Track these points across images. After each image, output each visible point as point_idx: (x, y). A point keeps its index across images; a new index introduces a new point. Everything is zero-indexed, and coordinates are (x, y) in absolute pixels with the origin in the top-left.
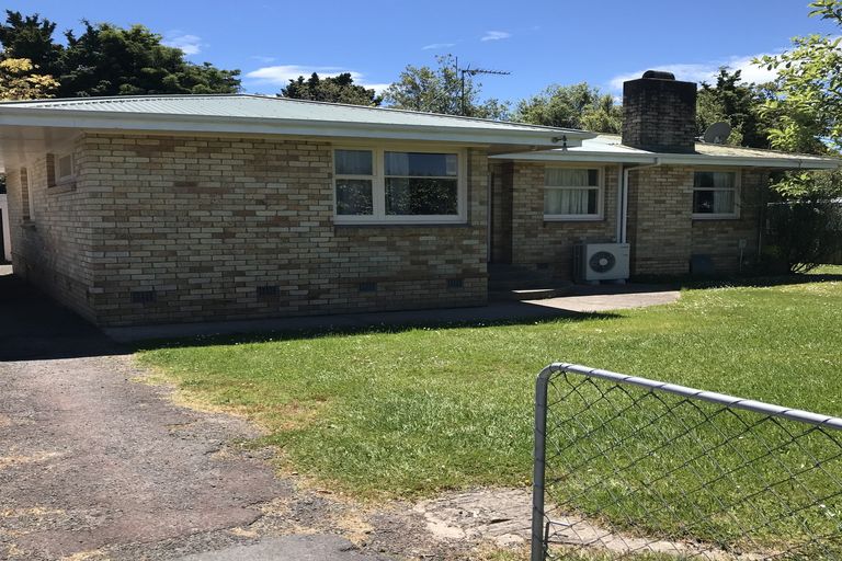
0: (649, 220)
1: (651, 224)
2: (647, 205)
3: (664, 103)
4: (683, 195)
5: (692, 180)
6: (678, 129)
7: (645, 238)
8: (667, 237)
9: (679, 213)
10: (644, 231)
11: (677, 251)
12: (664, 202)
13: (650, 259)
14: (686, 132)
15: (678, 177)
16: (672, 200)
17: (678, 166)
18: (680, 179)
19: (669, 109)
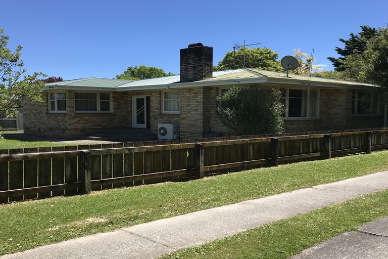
0: (184, 114)
1: (185, 116)
2: (183, 107)
3: (189, 59)
4: (198, 102)
5: (202, 94)
6: (195, 70)
7: (183, 122)
8: (192, 122)
9: (196, 110)
10: (182, 119)
11: (197, 129)
12: (190, 105)
13: (185, 132)
14: (199, 71)
15: (196, 93)
16: (193, 105)
17: (195, 88)
18: (196, 95)
19: (191, 61)
